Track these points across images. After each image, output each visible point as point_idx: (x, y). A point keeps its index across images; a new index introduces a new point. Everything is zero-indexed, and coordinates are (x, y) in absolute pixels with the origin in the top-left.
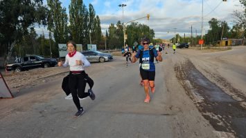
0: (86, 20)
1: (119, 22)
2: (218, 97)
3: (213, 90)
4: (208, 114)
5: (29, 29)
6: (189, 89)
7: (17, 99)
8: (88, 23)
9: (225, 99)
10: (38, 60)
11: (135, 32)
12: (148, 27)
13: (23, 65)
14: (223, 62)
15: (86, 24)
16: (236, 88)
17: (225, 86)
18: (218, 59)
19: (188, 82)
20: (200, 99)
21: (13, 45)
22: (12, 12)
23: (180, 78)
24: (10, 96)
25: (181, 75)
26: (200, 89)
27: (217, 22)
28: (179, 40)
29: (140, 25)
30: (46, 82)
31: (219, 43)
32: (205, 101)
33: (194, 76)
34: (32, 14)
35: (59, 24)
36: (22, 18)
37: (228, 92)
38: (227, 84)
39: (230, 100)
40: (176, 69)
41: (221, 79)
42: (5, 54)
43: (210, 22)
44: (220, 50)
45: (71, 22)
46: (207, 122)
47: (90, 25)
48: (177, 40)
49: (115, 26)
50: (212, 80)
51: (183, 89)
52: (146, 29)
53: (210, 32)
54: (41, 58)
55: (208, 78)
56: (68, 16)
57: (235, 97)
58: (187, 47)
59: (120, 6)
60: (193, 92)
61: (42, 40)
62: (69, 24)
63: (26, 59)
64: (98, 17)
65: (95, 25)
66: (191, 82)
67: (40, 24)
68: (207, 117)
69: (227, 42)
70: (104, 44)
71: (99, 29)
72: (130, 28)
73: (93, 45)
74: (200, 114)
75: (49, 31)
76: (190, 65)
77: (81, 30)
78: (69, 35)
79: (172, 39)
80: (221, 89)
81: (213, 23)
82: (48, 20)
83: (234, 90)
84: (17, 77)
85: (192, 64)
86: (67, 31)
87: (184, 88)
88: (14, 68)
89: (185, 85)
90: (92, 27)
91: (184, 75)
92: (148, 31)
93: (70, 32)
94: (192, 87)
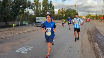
0: (49, 7)
1: (63, 8)
8: (49, 9)
11: (69, 13)
12: (75, 11)
21: (18, 17)
28: (90, 17)
29: (72, 10)
34: (25, 5)
35: (38, 9)
36: (22, 6)
42: (15, 20)
45: (43, 8)
47: (50, 9)
48: (89, 16)
49: (61, 10)
59: (63, 1)
64: (53, 6)
65: (52, 10)
70: (55, 18)
71: (54, 12)
72: (67, 11)
78: (41, 13)
79: (87, 16)
82: (31, 7)
86: (40, 12)
87: (94, 50)
89: (95, 47)
90: (51, 10)
91: (93, 38)
92: (75, 12)
93: (42, 12)
94: (100, 50)
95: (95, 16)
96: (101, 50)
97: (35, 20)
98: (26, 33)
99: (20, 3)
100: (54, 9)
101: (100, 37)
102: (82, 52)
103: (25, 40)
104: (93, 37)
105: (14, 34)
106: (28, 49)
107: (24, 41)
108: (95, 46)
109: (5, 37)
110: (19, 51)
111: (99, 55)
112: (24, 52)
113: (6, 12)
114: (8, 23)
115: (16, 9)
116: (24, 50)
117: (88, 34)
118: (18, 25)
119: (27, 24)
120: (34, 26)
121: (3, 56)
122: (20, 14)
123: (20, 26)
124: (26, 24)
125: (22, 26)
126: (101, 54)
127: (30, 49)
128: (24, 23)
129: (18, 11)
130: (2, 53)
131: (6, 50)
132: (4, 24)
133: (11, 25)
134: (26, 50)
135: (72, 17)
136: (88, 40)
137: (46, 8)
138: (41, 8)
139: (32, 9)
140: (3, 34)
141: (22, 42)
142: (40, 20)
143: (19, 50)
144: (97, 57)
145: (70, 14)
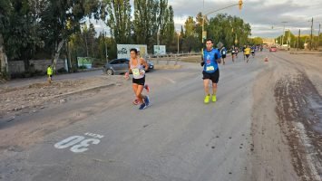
0: (155, 12)
1: (200, 15)
6: (303, 150)
8: (157, 16)
11: (221, 28)
12: (242, 21)
15: (154, 17)
19: (301, 125)
28: (289, 39)
29: (230, 17)
34: (81, 5)
35: (121, 19)
36: (71, 11)
40: (279, 91)
42: (53, 56)
45: (136, 16)
47: (159, 19)
48: (286, 39)
49: (195, 20)
52: (238, 23)
58: (302, 47)
60: (311, 162)
64: (170, 8)
65: (166, 19)
66: (307, 126)
67: (90, 18)
70: (175, 45)
71: (172, 27)
72: (215, 21)
73: (161, 47)
77: (148, 25)
78: (132, 32)
79: (279, 39)
82: (101, 13)
86: (129, 28)
89: (293, 136)
90: (163, 22)
91: (294, 107)
92: (241, 26)
93: (133, 29)
94: (309, 145)
96: (314, 143)
97: (114, 54)
98: (86, 94)
99: (65, 1)
100: (172, 15)
101: (314, 105)
102: (252, 150)
103: (82, 115)
104: (291, 105)
105: (50, 97)
106: (89, 140)
107: (78, 117)
108: (295, 131)
109: (23, 107)
110: (62, 147)
111: (305, 160)
112: (79, 148)
113: (23, 31)
114: (32, 65)
115: (55, 21)
116: (78, 143)
117: (276, 95)
118: (61, 72)
119: (89, 66)
120: (109, 72)
121: (19, 160)
122: (65, 37)
123: (69, 72)
124: (85, 67)
125: (75, 72)
126: (309, 157)
127: (96, 142)
128: (79, 65)
129: (61, 27)
130: (16, 153)
131: (27, 144)
132: (20, 66)
133: (41, 71)
134: (85, 143)
135: (231, 40)
136: (275, 114)
137: (145, 14)
138: (132, 14)
139: (103, 18)
140: (19, 96)
141: (72, 122)
143: (64, 144)
144: (298, 166)
145: (223, 31)
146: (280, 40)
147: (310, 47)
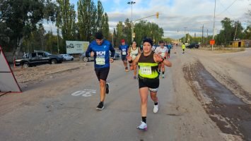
0: (94, 17)
1: (127, 20)
2: (227, 99)
3: (223, 92)
4: (215, 116)
5: (37, 25)
6: (198, 90)
7: (25, 94)
8: (96, 20)
9: (234, 102)
10: (46, 56)
11: (143, 31)
12: (157, 26)
13: (31, 60)
14: (234, 63)
16: (248, 91)
17: (236, 88)
18: (229, 61)
19: (196, 83)
20: (208, 100)
21: (22, 41)
22: (22, 9)
23: (188, 79)
24: (19, 91)
25: (189, 76)
26: (209, 91)
27: (230, 22)
28: (189, 40)
29: (149, 23)
30: (53, 78)
31: (231, 44)
32: (214, 103)
33: (202, 77)
34: (41, 10)
35: (67, 21)
36: (31, 15)
37: (238, 94)
38: (237, 87)
39: (240, 103)
40: (185, 69)
41: (232, 81)
42: (14, 49)
43: (222, 22)
44: (232, 51)
45: (79, 19)
46: (215, 124)
47: (98, 22)
48: (187, 39)
49: (123, 24)
50: (222, 82)
51: (190, 90)
52: (155, 27)
53: (222, 32)
54: (49, 54)
55: (218, 79)
56: (77, 13)
57: (245, 99)
58: (197, 47)
59: (129, 3)
60: (201, 94)
61: (50, 37)
62: (77, 21)
63: (34, 55)
64: (106, 14)
65: (103, 23)
66: (200, 83)
67: (48, 20)
68: (214, 119)
69: (240, 43)
71: (107, 29)
72: (138, 26)
74: (207, 116)
75: (57, 28)
76: (200, 66)
77: (89, 27)
78: (77, 32)
80: (231, 91)
81: (226, 23)
82: (56, 17)
83: (245, 93)
84: (25, 72)
85: (201, 65)
86: (74, 28)
87: (192, 89)
88: (22, 63)
89: (193, 86)
90: (100, 25)
91: (193, 75)
92: (157, 29)
94: (200, 88)
95: (199, 38)
99: (28, 7)
100: (107, 20)
103: (74, 83)
107: (72, 84)
110: (76, 95)
111: (199, 93)
115: (17, 22)
116: (85, 93)
122: (26, 33)
127: (94, 92)
134: (88, 93)
136: (184, 78)
137: (87, 18)
138: (76, 18)
142: (76, 47)
145: (145, 33)
146: (183, 40)
147: (202, 45)
